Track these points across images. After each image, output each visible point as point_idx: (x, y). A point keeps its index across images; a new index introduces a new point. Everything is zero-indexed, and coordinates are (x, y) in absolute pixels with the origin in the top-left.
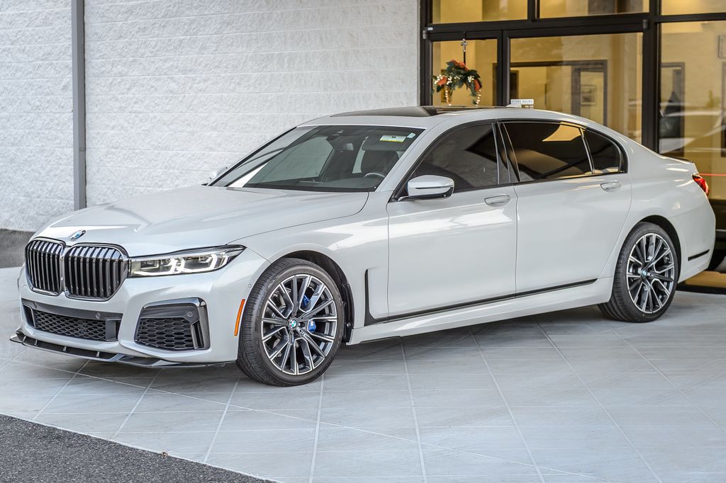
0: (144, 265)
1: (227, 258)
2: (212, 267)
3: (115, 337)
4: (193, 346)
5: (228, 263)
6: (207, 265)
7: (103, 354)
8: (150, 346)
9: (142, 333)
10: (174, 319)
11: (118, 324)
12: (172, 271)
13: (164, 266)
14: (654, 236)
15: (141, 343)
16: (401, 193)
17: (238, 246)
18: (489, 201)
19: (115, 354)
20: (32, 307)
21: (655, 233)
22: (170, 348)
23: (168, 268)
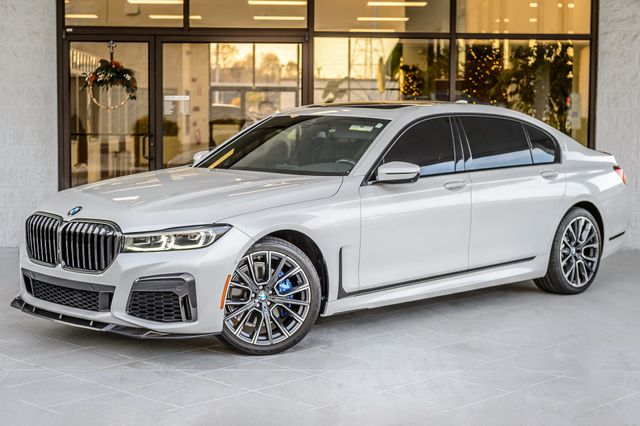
0: (136, 241)
1: (214, 235)
2: (200, 244)
3: (108, 308)
4: (181, 318)
5: (215, 241)
6: (195, 242)
7: (97, 324)
8: (140, 317)
9: (134, 305)
10: (164, 292)
11: (111, 296)
12: (162, 248)
13: (155, 242)
14: (584, 219)
15: (132, 314)
16: (371, 177)
17: (225, 225)
18: (448, 186)
19: (108, 324)
20: (32, 277)
21: (583, 217)
22: (159, 319)
23: (159, 245)
